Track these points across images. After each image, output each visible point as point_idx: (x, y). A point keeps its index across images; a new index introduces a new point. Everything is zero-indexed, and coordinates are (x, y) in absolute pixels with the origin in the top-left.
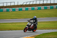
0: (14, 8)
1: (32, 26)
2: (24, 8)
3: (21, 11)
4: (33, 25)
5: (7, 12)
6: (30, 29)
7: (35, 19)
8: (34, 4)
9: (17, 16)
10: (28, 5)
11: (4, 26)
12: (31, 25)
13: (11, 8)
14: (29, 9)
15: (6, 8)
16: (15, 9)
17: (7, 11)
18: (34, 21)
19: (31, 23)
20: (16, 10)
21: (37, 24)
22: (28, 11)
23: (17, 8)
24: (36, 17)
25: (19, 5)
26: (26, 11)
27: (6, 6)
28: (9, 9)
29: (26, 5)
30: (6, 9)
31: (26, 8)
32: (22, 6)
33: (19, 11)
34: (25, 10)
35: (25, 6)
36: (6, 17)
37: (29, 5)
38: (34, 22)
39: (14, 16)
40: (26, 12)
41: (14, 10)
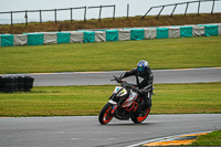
0: (111, 30)
1: (131, 99)
2: (150, 31)
3: (139, 41)
4: (134, 94)
5: (87, 45)
6: (123, 113)
7: (145, 73)
8: (192, 16)
9: (124, 61)
10: (166, 17)
11: (72, 97)
12: (127, 96)
13: (102, 27)
14: (171, 34)
15: (80, 28)
16: (117, 32)
17: (87, 39)
18: (141, 79)
19: (128, 88)
20: (120, 37)
21: (151, 92)
22: (165, 42)
23: (126, 30)
24: (146, 64)
25: (133, 18)
26: (159, 42)
27: (80, 22)
28: (95, 34)
29: (157, 17)
30: (82, 31)
31: (161, 28)
32: (143, 20)
33: (132, 39)
34: (156, 38)
35: (156, 22)
36: (83, 63)
37: (171, 16)
38: (140, 86)
39: (112, 61)
40: (161, 45)
41: (113, 38)
